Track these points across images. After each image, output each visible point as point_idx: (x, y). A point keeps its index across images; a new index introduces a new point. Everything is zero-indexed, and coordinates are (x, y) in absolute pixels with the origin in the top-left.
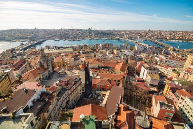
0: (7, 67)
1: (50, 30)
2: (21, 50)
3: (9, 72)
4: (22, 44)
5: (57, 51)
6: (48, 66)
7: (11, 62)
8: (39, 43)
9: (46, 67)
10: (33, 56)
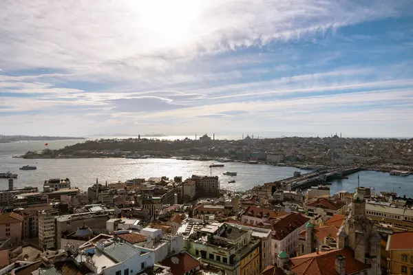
0: (261, 225)
1: (378, 142)
2: (293, 189)
3: (264, 238)
4: (297, 175)
5: (399, 211)
6: (367, 255)
7: (272, 215)
8: (339, 177)
9: (361, 259)
10: (319, 211)
